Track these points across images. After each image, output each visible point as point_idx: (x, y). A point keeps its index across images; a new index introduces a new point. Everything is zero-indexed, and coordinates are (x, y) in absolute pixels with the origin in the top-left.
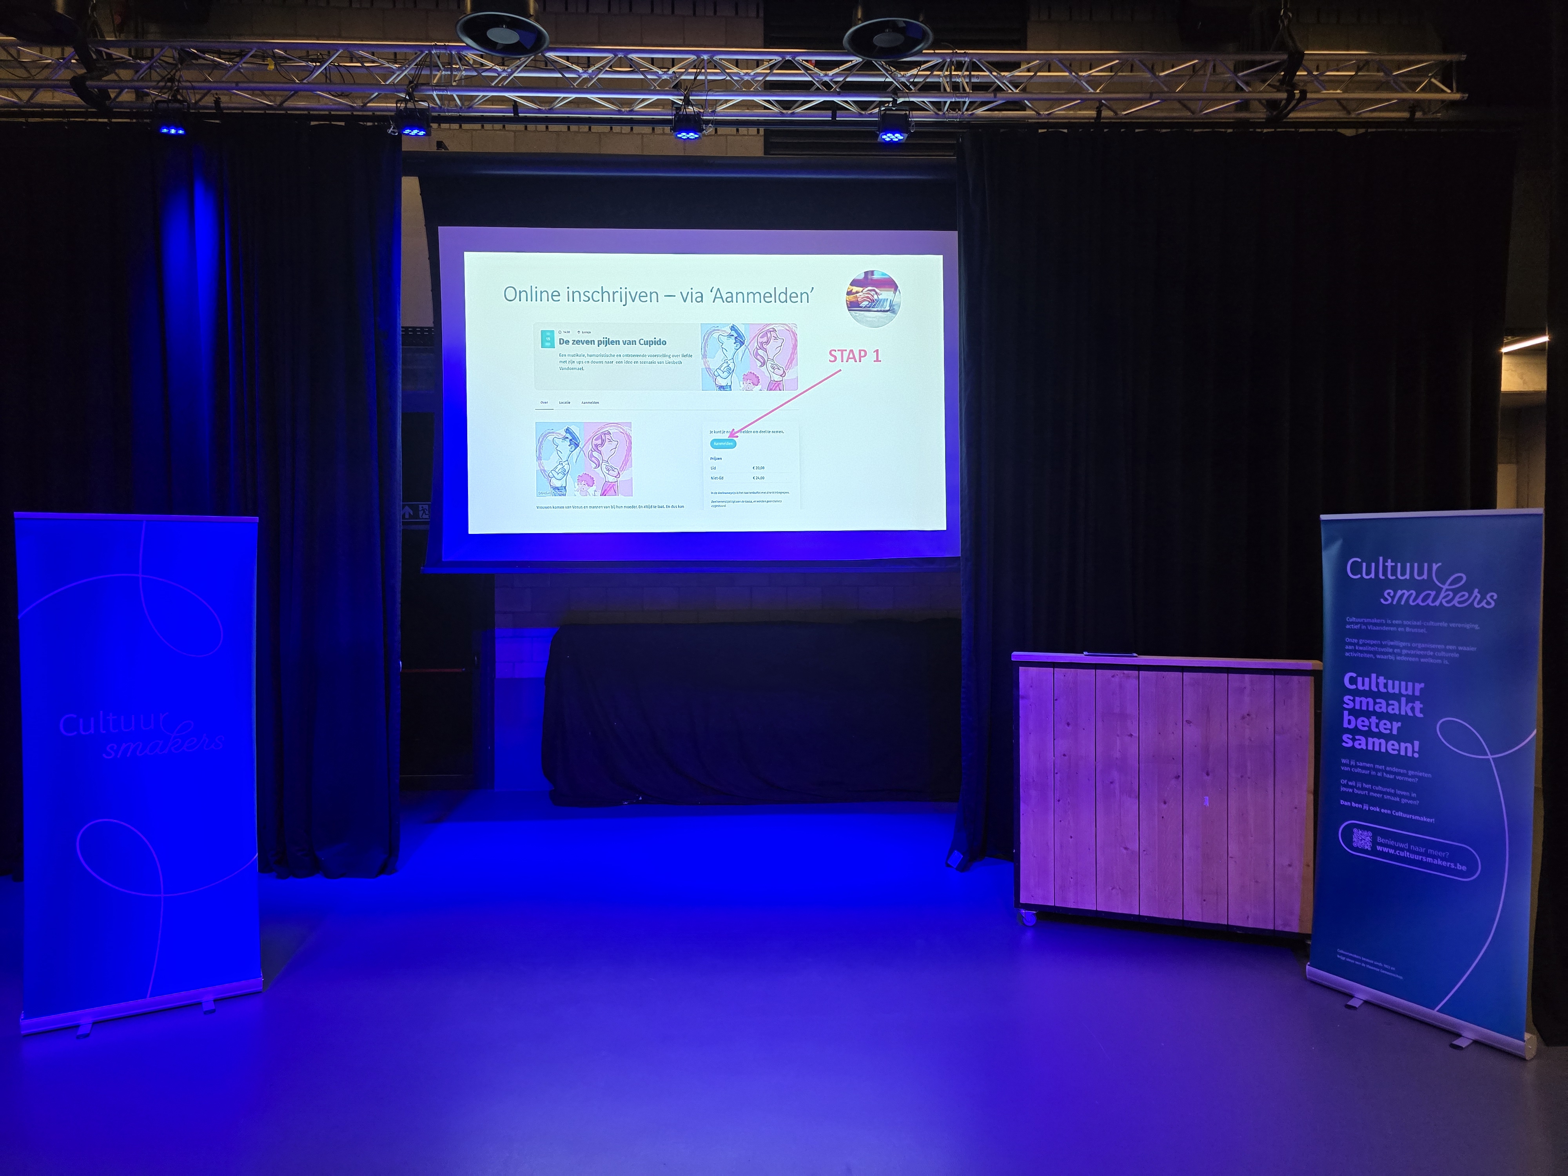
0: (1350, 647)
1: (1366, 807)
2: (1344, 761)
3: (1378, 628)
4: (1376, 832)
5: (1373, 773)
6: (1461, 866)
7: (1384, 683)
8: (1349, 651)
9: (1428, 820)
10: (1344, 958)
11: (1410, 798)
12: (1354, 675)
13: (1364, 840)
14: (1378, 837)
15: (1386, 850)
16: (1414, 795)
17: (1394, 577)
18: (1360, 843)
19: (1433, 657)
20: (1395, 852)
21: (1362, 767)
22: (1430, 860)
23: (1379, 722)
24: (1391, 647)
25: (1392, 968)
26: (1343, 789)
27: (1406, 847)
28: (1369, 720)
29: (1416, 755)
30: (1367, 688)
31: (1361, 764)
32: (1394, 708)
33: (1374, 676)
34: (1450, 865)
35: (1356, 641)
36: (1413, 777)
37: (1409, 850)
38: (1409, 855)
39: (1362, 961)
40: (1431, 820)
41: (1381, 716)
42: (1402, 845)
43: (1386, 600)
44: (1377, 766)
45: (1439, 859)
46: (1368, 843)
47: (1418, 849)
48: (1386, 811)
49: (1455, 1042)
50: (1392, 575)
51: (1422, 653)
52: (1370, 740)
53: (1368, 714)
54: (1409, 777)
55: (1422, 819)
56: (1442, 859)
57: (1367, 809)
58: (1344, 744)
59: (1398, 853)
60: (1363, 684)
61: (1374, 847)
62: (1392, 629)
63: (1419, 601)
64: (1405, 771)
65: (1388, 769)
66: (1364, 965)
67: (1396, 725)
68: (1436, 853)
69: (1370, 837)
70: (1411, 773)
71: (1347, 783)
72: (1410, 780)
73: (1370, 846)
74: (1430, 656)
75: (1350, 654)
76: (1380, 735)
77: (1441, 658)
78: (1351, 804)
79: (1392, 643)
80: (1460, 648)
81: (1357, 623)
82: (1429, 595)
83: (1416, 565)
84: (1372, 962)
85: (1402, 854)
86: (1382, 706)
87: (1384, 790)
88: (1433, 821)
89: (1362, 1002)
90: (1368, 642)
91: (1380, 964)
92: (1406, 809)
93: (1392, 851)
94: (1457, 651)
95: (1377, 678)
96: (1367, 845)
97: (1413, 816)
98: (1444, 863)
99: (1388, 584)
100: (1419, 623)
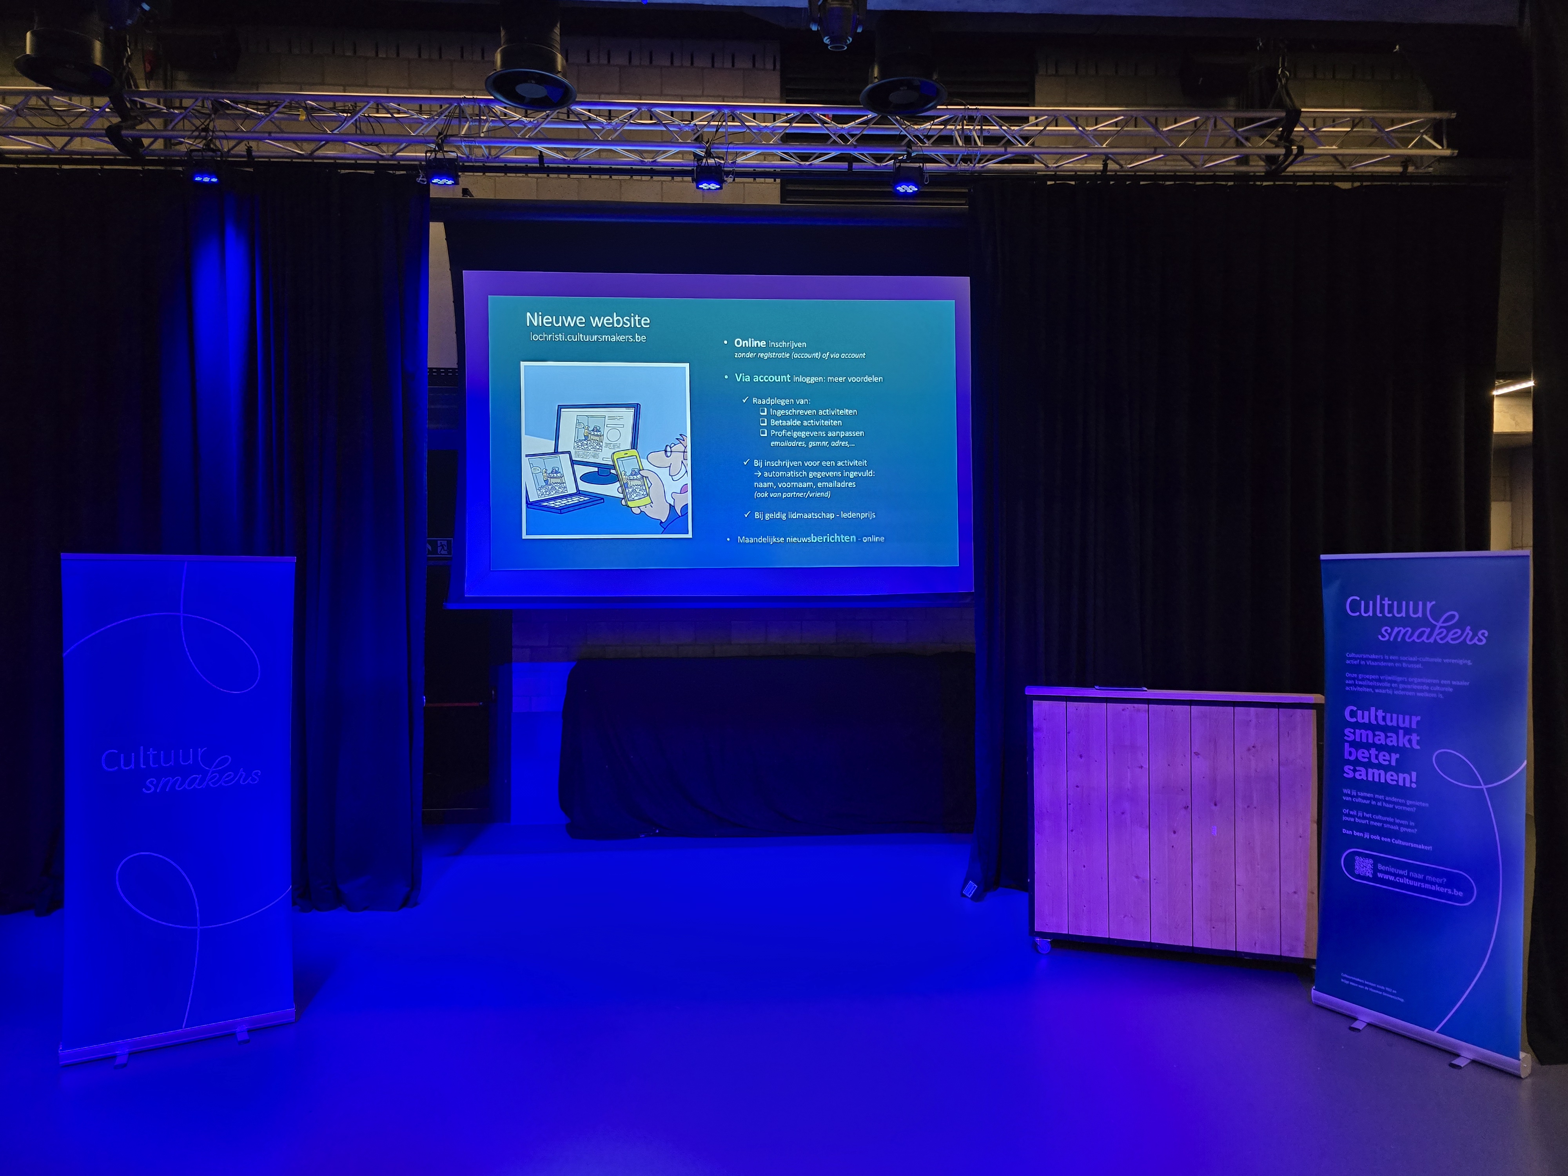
0: (1350, 682)
1: (1367, 836)
2: (1345, 791)
3: (1376, 664)
4: (1377, 860)
5: (1373, 803)
6: (1457, 892)
7: (1383, 716)
8: (1349, 685)
9: (1426, 848)
10: (1347, 982)
11: (1408, 826)
12: (1355, 709)
13: (1366, 867)
14: (1379, 865)
15: (1386, 877)
16: (1412, 824)
17: (1390, 615)
18: (1362, 870)
19: (1430, 691)
20: (1395, 878)
21: (1362, 797)
22: (1427, 886)
23: (1379, 754)
24: (1391, 682)
25: (1393, 991)
26: (1344, 818)
27: (1405, 873)
28: (1369, 752)
29: (1414, 785)
30: (1366, 721)
31: (1362, 794)
32: (1392, 741)
33: (1373, 709)
34: (1447, 891)
35: (1355, 675)
36: (1411, 806)
37: (1408, 877)
38: (1409, 882)
39: (1365, 985)
40: (1429, 848)
41: (1380, 748)
42: (1401, 872)
43: (1383, 636)
44: (1376, 796)
45: (1437, 886)
46: (1369, 870)
47: (1416, 875)
48: (1386, 839)
49: (1453, 1062)
50: (1389, 613)
51: (1419, 687)
52: (1370, 770)
53: (1368, 746)
54: (1407, 806)
55: (1420, 847)
56: (1440, 885)
57: (1368, 838)
58: (1345, 775)
59: (1399, 880)
60: (1364, 717)
61: (1375, 874)
62: (1389, 664)
63: (1415, 637)
64: (1403, 801)
65: (1387, 799)
66: (1367, 989)
67: (1395, 756)
68: (1434, 879)
69: (1371, 865)
70: (1409, 802)
71: (1349, 812)
72: (1408, 809)
73: (1371, 873)
74: (1426, 691)
75: (1350, 689)
76: (1379, 766)
77: (1437, 692)
78: (1353, 833)
79: (1390, 678)
80: (1454, 683)
81: (1356, 659)
82: (1424, 632)
83: (1411, 603)
84: (1374, 985)
85: (1401, 881)
86: (1381, 738)
87: (1385, 819)
88: (1430, 849)
89: (1366, 1024)
90: (1367, 676)
91: (1383, 988)
92: (1405, 837)
93: (1392, 878)
94: (1451, 686)
95: (1376, 711)
96: (1369, 873)
97: (1412, 844)
98: (1442, 890)
99: (1385, 621)
100: (1415, 659)
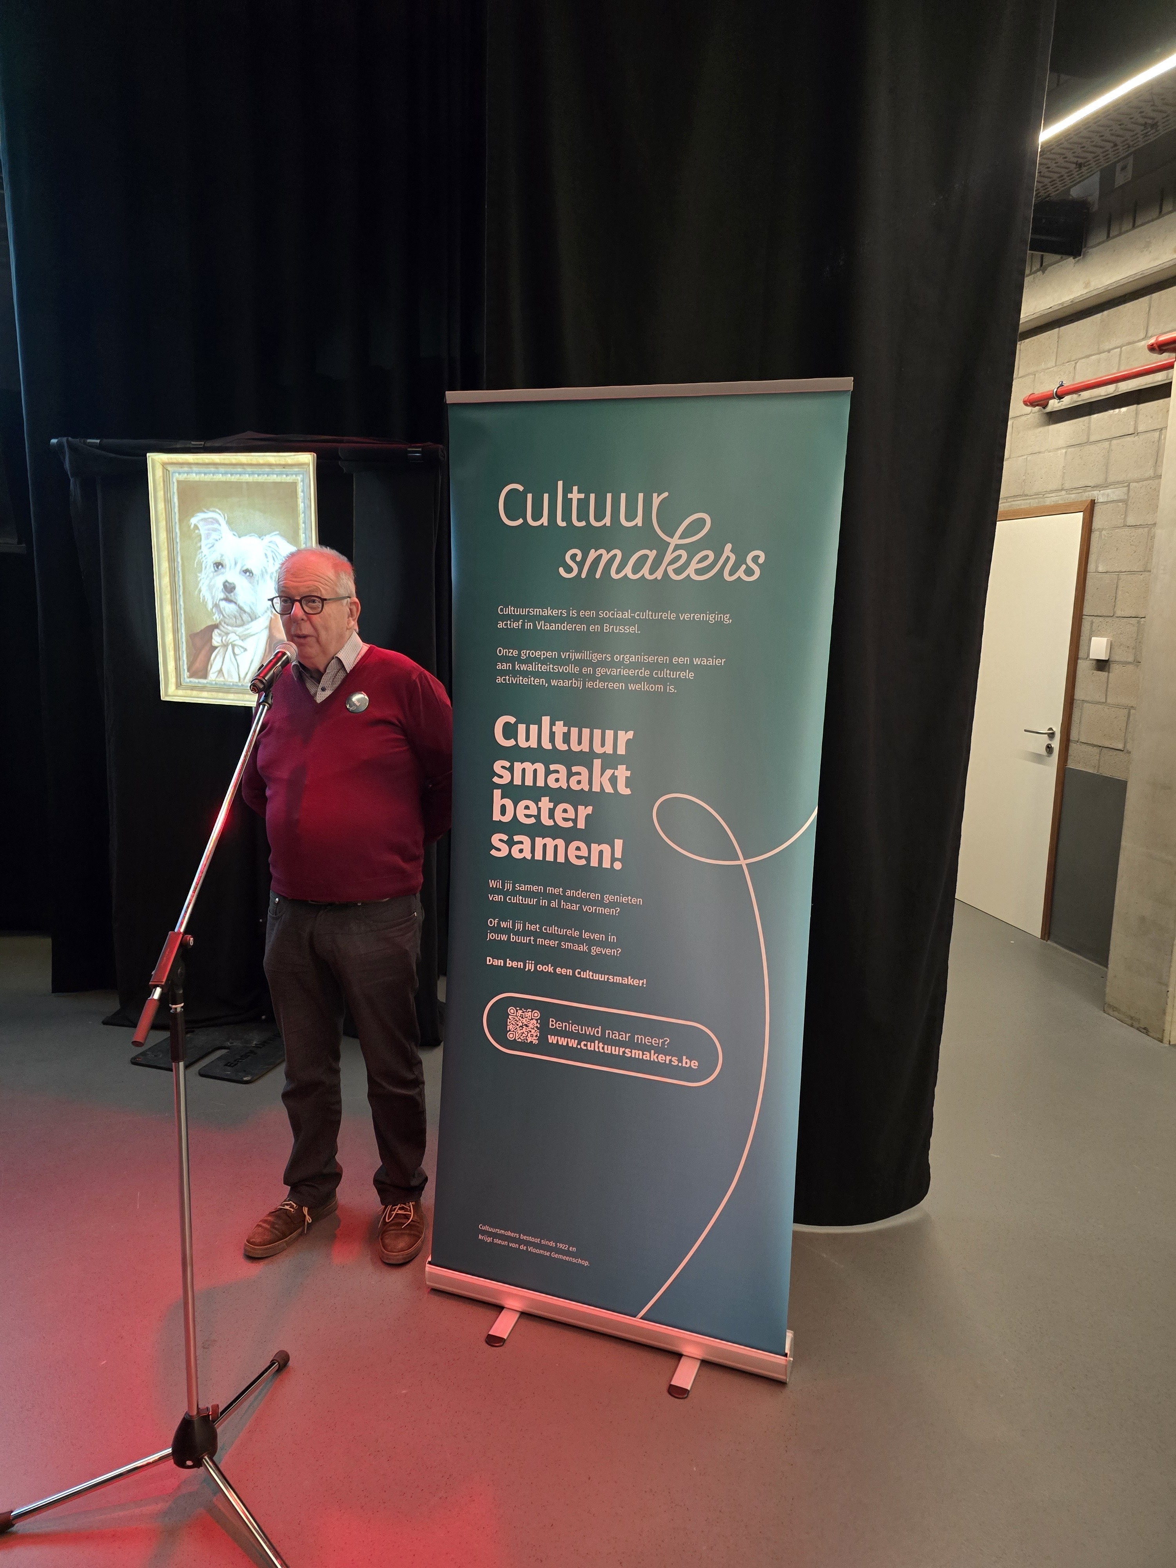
0: (505, 666)
1: (530, 966)
2: (492, 884)
3: (553, 627)
4: (547, 1011)
5: (544, 902)
6: (688, 1061)
7: (564, 733)
8: (503, 673)
9: (636, 982)
10: (489, 1240)
11: (607, 944)
12: (513, 720)
13: (527, 1026)
14: (550, 1019)
15: (563, 1041)
16: (612, 939)
17: (583, 524)
18: (519, 1032)
19: (651, 680)
20: (579, 1044)
21: (524, 894)
22: (637, 1054)
23: (555, 807)
24: (577, 663)
25: (571, 1248)
26: (491, 936)
27: (598, 1033)
28: (537, 805)
29: (618, 866)
30: (533, 743)
31: (524, 888)
32: (580, 782)
33: (545, 720)
34: (671, 1061)
35: (515, 653)
36: (611, 905)
37: (602, 1039)
39: (520, 1242)
40: (641, 982)
41: (558, 796)
42: (590, 1031)
43: (569, 570)
44: (549, 889)
45: (653, 1052)
46: (533, 1031)
47: (618, 1035)
48: (564, 971)
50: (579, 520)
51: (630, 672)
52: (539, 841)
53: (535, 793)
54: (605, 906)
55: (625, 981)
56: (658, 1051)
57: (533, 970)
58: (493, 852)
59: (585, 1045)
60: (527, 737)
61: (543, 1038)
62: (579, 627)
63: (628, 570)
64: (598, 896)
65: (569, 893)
67: (584, 811)
68: (647, 1040)
69: (537, 1020)
70: (608, 898)
71: (499, 924)
72: (606, 911)
73: (536, 1036)
74: (644, 679)
75: (505, 680)
76: (555, 832)
77: (664, 681)
78: (505, 963)
79: (578, 656)
80: (697, 661)
81: (516, 618)
82: (646, 557)
83: (623, 496)
84: (538, 1241)
85: (591, 1047)
86: (559, 778)
87: (563, 932)
88: (643, 983)
89: (518, 1315)
90: (537, 654)
91: (552, 1244)
92: (601, 964)
93: (573, 1043)
94: (691, 667)
95: (552, 724)
96: (532, 1036)
97: (610, 977)
98: (661, 1058)
99: (571, 537)
100: (627, 615)
